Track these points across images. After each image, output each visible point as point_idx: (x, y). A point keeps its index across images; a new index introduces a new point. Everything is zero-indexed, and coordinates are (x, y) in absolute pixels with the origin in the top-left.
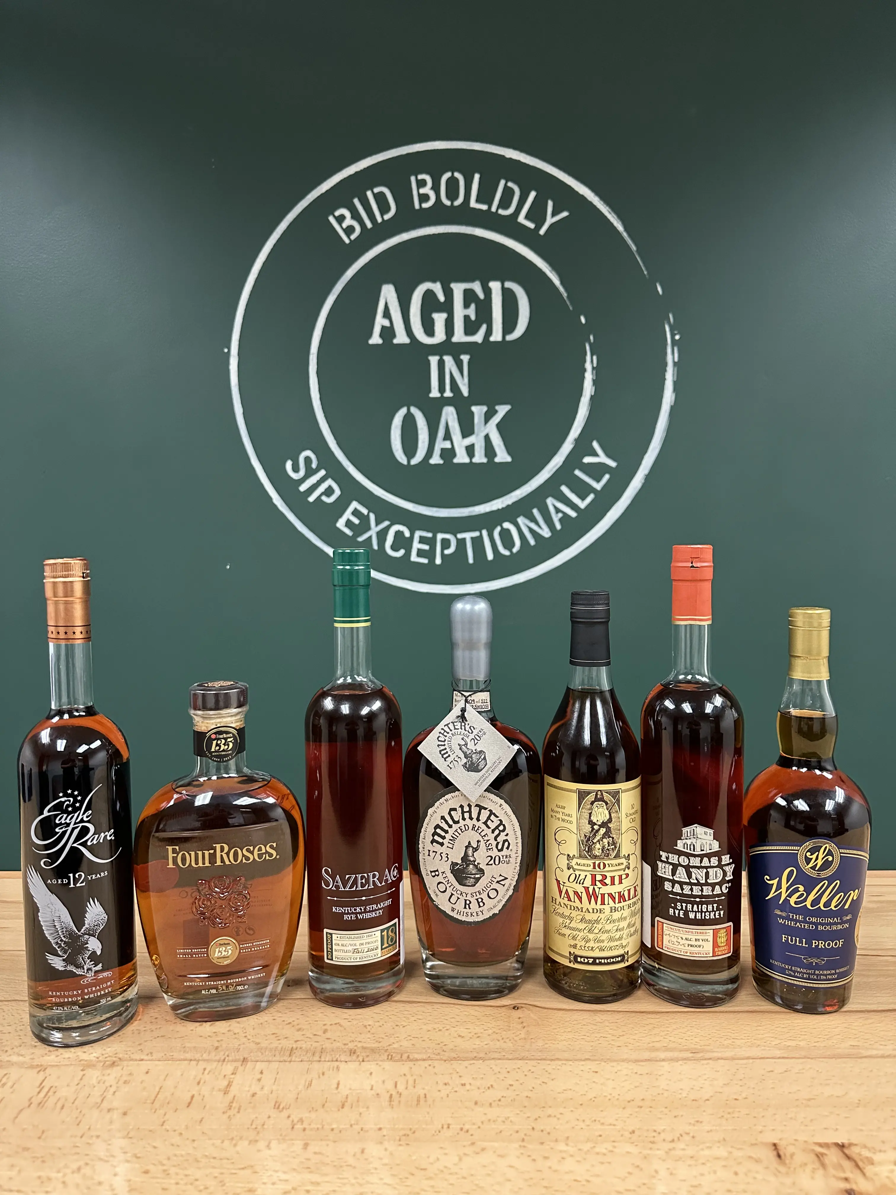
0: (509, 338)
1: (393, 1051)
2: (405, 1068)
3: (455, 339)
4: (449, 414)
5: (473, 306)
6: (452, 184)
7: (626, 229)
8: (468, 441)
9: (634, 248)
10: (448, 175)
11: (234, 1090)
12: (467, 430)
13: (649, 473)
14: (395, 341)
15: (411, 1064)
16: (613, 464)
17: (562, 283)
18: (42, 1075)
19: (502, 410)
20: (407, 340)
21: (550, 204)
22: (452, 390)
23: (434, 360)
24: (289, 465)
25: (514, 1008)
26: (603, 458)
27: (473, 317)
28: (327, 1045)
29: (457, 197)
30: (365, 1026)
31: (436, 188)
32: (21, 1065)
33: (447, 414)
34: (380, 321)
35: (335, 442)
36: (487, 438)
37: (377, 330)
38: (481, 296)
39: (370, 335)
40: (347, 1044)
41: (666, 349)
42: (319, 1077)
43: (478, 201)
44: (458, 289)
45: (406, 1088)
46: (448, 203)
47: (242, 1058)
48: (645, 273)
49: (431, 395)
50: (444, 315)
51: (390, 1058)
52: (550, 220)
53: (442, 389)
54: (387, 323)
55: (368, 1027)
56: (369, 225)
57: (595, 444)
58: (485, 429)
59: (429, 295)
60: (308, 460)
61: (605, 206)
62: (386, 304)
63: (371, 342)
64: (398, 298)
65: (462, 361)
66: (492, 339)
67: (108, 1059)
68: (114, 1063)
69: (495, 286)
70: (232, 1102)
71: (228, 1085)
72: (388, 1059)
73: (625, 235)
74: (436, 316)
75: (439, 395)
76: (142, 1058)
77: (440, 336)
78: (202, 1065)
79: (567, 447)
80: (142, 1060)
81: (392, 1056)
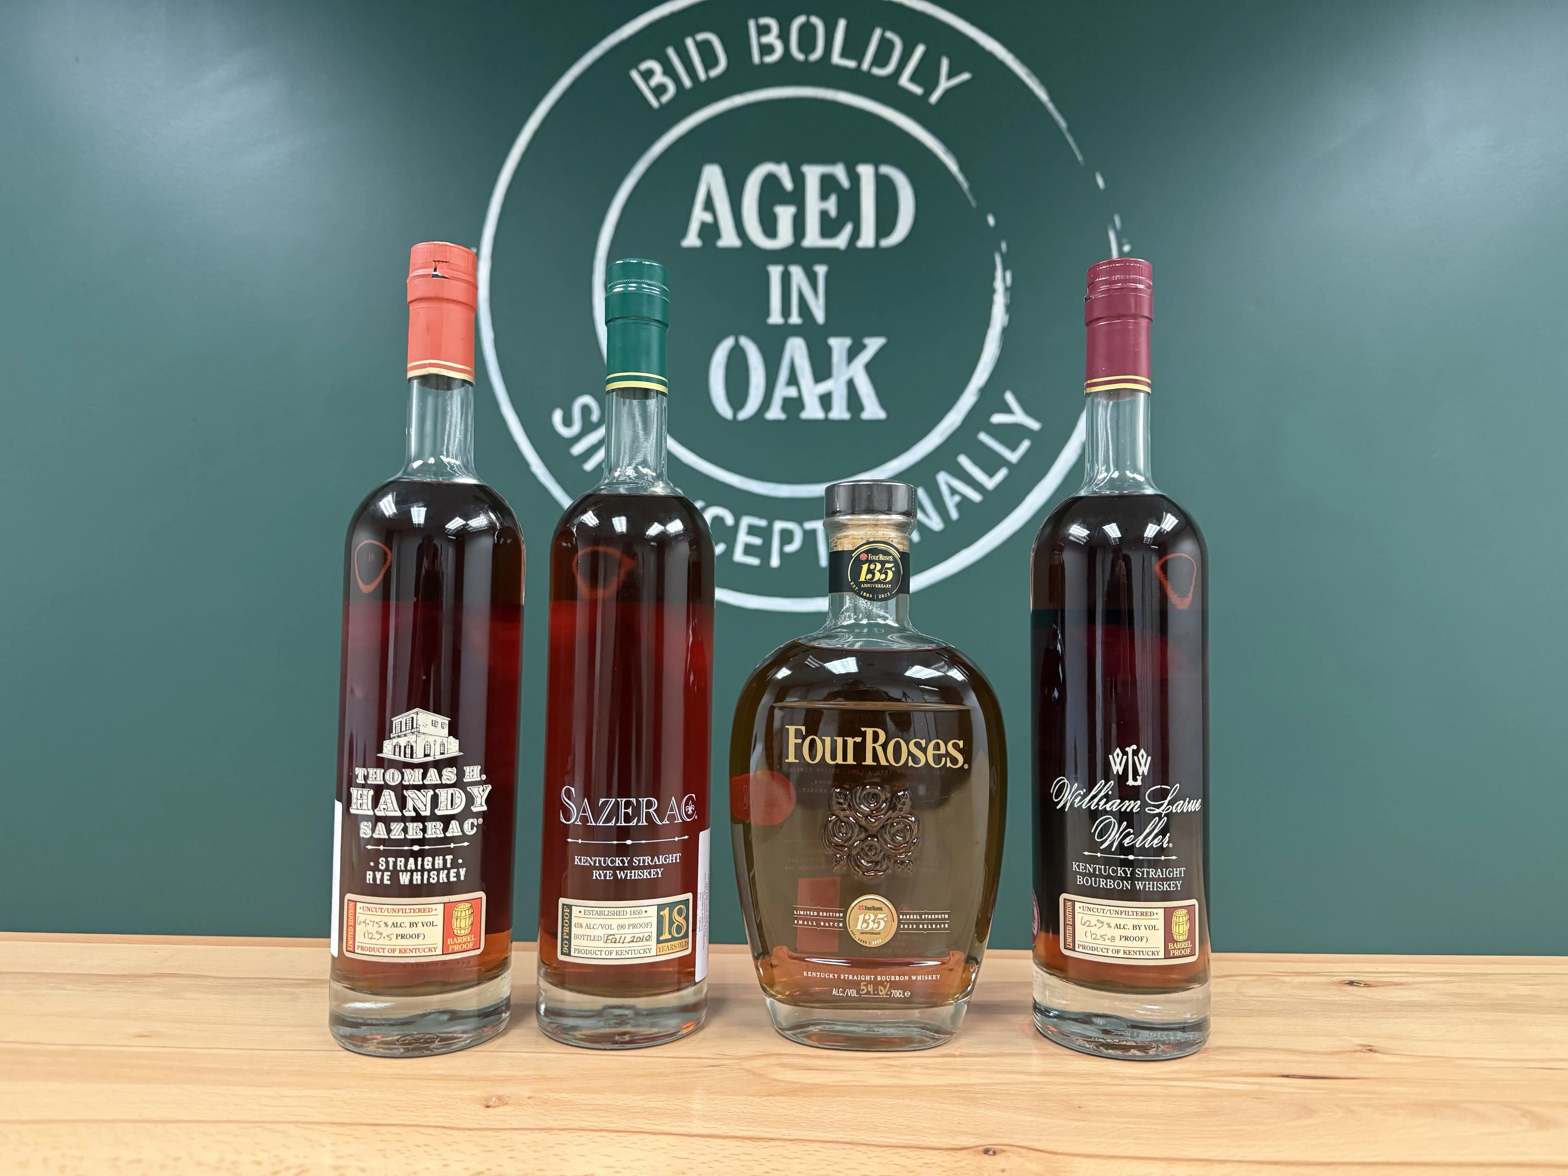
0: (886, 243)
3: (806, 243)
4: (796, 349)
5: (833, 199)
6: (807, 32)
7: (1052, 99)
8: (823, 387)
9: (1063, 124)
10: (800, 20)
12: (822, 371)
14: (720, 244)
16: (1035, 425)
17: (962, 169)
19: (874, 344)
20: (737, 243)
21: (945, 62)
22: (801, 315)
23: (775, 272)
24: (557, 416)
25: (986, 1152)
26: (1019, 417)
27: (833, 213)
29: (813, 49)
31: (784, 36)
33: (792, 348)
34: (699, 215)
36: (851, 385)
37: (694, 227)
38: (845, 183)
39: (684, 233)
44: (813, 174)
46: (799, 56)
48: (1080, 158)
49: (771, 321)
50: (792, 209)
52: (944, 84)
53: (786, 312)
54: (708, 218)
56: (687, 83)
57: (1009, 397)
58: (848, 371)
59: (771, 181)
60: (586, 410)
61: (1022, 66)
62: (709, 192)
63: (685, 243)
64: (727, 184)
65: (815, 274)
66: (860, 244)
69: (866, 172)
73: (1050, 106)
74: (779, 210)
75: (781, 321)
77: (785, 237)
79: (968, 399)
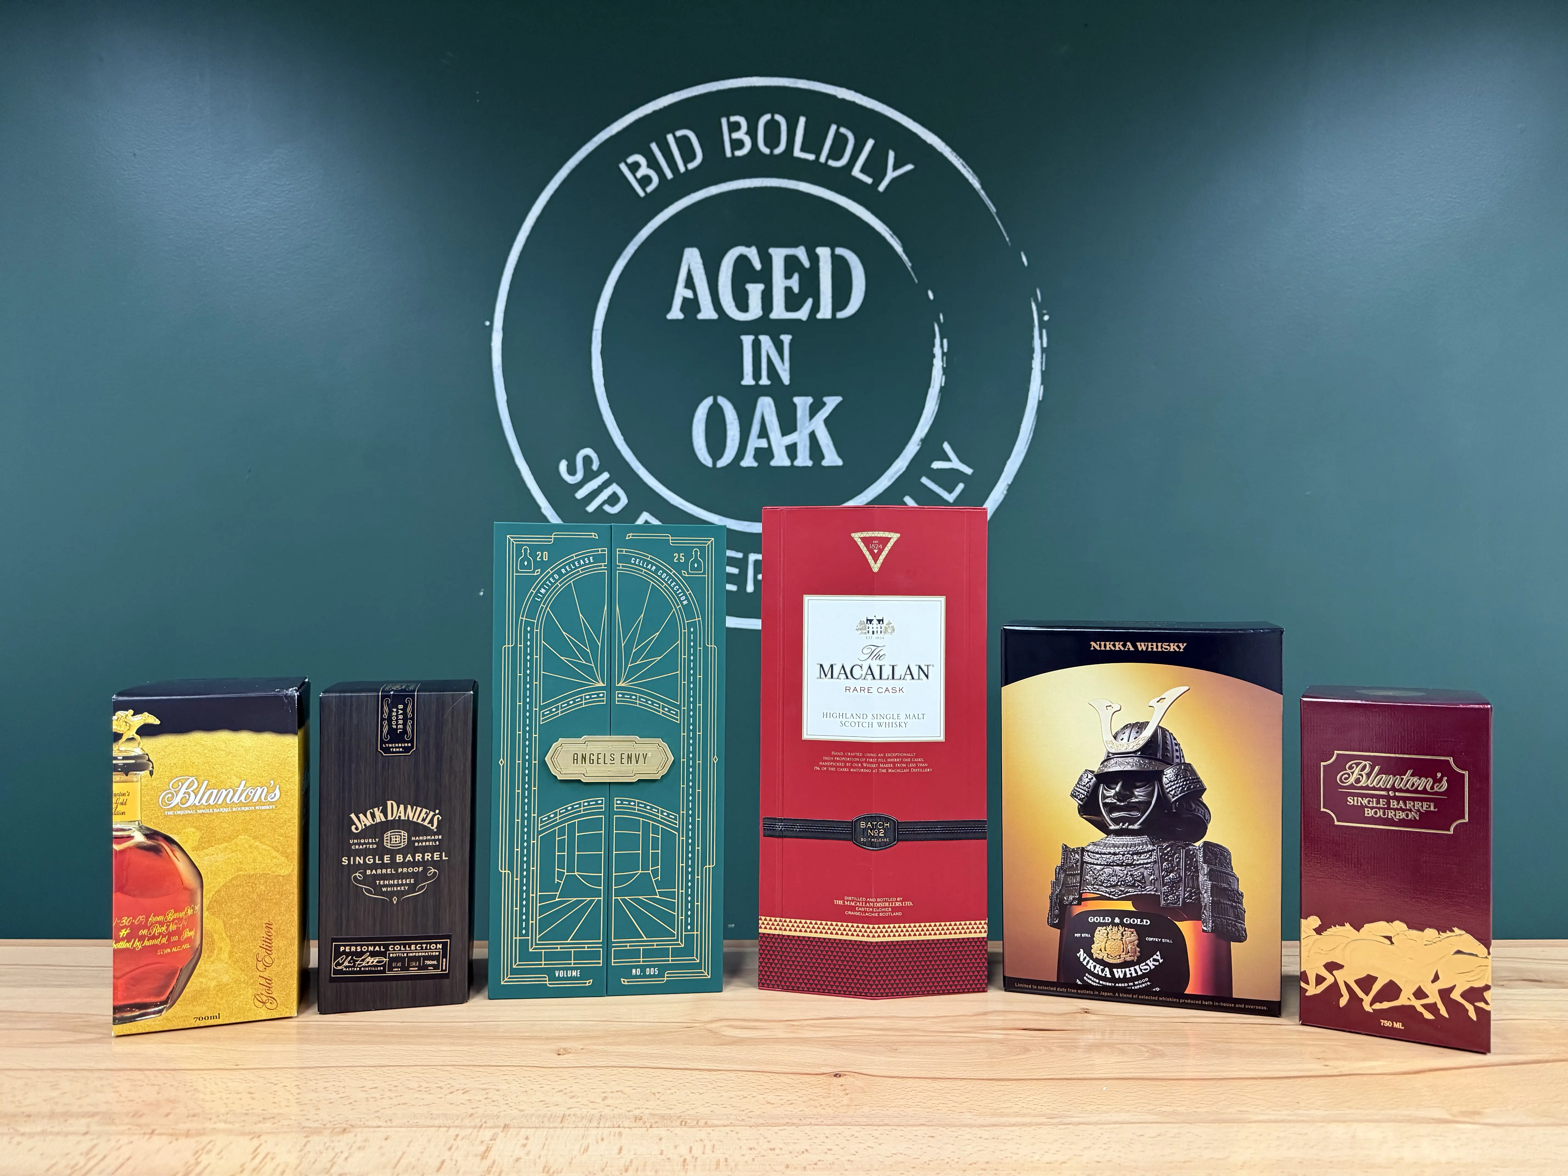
0: (840, 315)
1: (688, 1117)
2: (703, 1133)
3: (773, 316)
4: (766, 406)
5: (796, 276)
6: (772, 129)
8: (789, 439)
9: (993, 209)
10: (767, 117)
11: (492, 1155)
12: (788, 425)
13: (1013, 483)
14: (700, 316)
15: (709, 1130)
16: (968, 471)
17: (906, 249)
18: (256, 1142)
19: (832, 402)
20: (714, 316)
21: (891, 155)
22: (769, 377)
23: (747, 340)
24: (563, 466)
25: (836, 1075)
26: (955, 463)
27: (796, 290)
28: (607, 1111)
29: (777, 144)
30: (654, 1094)
31: (752, 133)
32: (230, 1132)
33: (763, 406)
34: (681, 292)
35: (622, 438)
36: (813, 436)
37: (677, 302)
38: (807, 264)
39: (669, 308)
40: (632, 1111)
41: (1033, 331)
42: (597, 1142)
43: (803, 149)
44: (778, 255)
45: (704, 1153)
46: (766, 151)
47: (503, 1125)
48: (1007, 239)
49: (744, 383)
50: (761, 287)
51: (684, 1123)
52: (891, 175)
53: (757, 375)
54: (689, 294)
55: (657, 1094)
56: (669, 175)
57: (946, 447)
58: (810, 425)
59: (742, 262)
60: (587, 460)
61: (958, 157)
62: (689, 272)
63: (670, 316)
64: (704, 264)
65: (782, 342)
66: (819, 316)
67: (337, 1126)
68: (345, 1130)
69: (824, 253)
70: (492, 1167)
71: (487, 1150)
72: (681, 1125)
73: (982, 193)
74: (750, 287)
75: (753, 383)
76: (379, 1124)
77: (755, 311)
78: (453, 1132)
79: (912, 448)
80: (380, 1127)
81: (686, 1122)
